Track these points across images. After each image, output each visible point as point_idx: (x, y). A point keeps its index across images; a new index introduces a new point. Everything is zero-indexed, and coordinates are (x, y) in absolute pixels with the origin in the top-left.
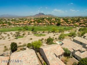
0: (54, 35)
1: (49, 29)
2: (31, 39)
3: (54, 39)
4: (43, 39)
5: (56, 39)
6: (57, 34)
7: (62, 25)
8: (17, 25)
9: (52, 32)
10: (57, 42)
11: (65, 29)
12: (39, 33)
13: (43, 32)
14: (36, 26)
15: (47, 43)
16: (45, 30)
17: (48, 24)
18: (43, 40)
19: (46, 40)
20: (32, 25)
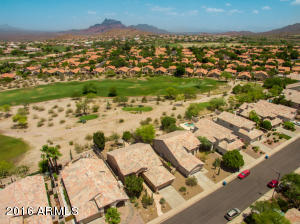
0: (174, 109)
1: (157, 88)
2: (122, 121)
3: (176, 117)
4: (149, 120)
5: (179, 117)
6: (181, 105)
7: (189, 74)
8: (50, 75)
9: (167, 98)
10: (182, 125)
11: (198, 87)
12: (133, 101)
13: (144, 100)
14: (114, 78)
15: (162, 128)
16: (147, 94)
17: (150, 70)
18: (151, 123)
19: (156, 121)
20: (100, 74)
